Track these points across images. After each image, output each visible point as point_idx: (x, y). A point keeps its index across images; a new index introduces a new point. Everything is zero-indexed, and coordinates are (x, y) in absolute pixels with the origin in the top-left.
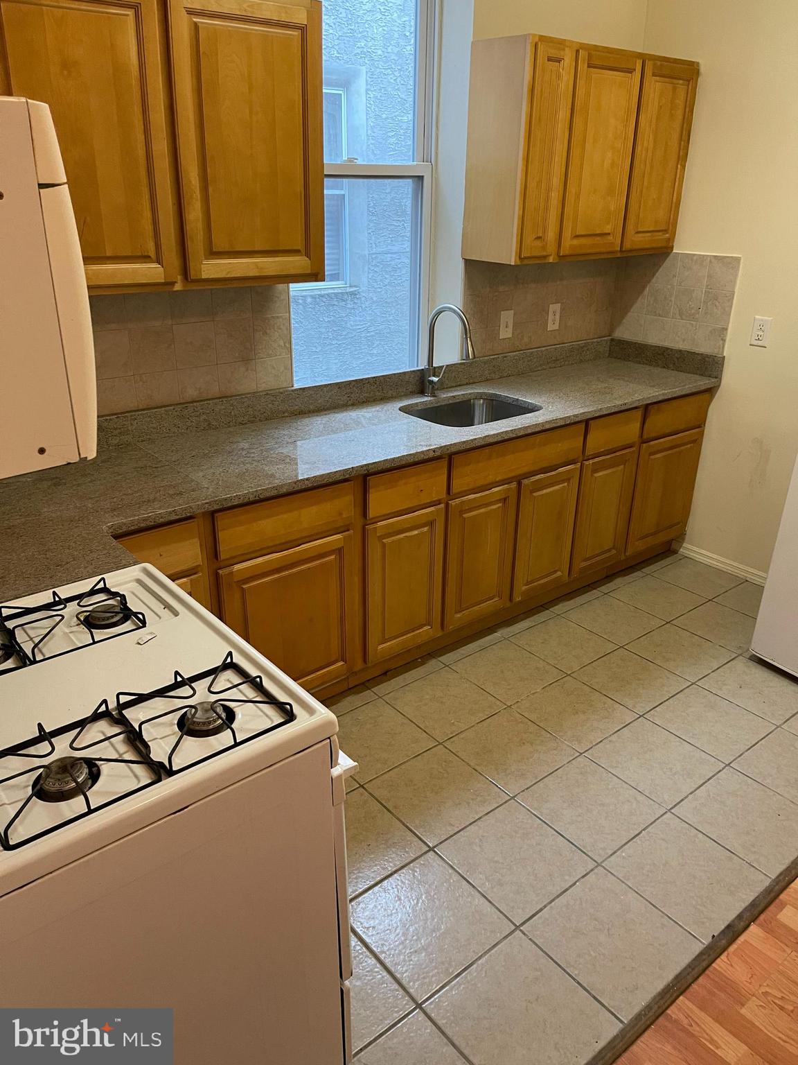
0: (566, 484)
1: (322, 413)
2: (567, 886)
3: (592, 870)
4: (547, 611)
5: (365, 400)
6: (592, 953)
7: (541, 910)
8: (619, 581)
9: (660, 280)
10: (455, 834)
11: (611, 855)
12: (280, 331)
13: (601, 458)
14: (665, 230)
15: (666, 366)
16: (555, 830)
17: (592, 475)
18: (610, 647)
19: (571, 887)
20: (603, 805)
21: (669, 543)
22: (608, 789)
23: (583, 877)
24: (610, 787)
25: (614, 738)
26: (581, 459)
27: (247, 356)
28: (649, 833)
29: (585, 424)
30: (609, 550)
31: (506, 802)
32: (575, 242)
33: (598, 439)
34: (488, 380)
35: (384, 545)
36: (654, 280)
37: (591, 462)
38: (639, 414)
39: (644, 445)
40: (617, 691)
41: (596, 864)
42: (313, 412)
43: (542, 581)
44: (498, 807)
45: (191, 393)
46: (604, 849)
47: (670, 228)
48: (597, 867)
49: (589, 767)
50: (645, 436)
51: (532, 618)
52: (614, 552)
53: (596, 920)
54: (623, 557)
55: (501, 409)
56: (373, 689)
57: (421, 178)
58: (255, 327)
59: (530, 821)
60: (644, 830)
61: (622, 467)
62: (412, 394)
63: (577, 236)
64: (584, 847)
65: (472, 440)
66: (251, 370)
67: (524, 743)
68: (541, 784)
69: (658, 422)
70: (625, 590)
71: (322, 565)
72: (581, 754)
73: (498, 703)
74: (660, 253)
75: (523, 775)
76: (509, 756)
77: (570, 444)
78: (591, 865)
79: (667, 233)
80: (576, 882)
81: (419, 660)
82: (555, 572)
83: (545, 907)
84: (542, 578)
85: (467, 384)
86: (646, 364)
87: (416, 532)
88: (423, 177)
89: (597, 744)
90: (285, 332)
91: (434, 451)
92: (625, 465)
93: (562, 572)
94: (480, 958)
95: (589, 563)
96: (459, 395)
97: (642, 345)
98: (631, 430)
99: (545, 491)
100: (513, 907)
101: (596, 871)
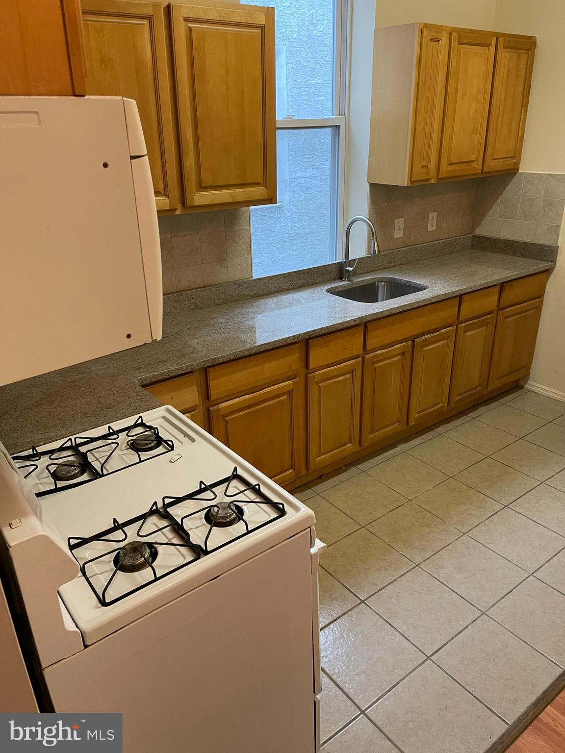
0: (446, 341)
1: (272, 296)
2: (462, 629)
3: (479, 617)
4: (432, 431)
5: (301, 285)
6: (483, 676)
7: (444, 645)
8: (482, 409)
9: (509, 192)
10: (379, 591)
11: (492, 607)
12: (243, 239)
13: (470, 322)
14: (513, 157)
15: (514, 254)
16: (450, 588)
17: (464, 334)
18: (480, 457)
19: (464, 629)
20: (482, 570)
21: (518, 381)
22: (486, 559)
23: (473, 622)
24: (487, 557)
25: (486, 522)
26: (456, 323)
27: (221, 258)
28: (518, 591)
29: (460, 298)
30: (476, 387)
31: (412, 569)
32: (450, 168)
33: (468, 309)
34: (386, 268)
35: (320, 387)
36: (504, 193)
37: (463, 325)
38: (497, 289)
39: (501, 311)
40: (487, 489)
41: (482, 613)
42: (267, 295)
43: (429, 411)
44: (407, 572)
45: (184, 284)
46: (487, 602)
47: (516, 155)
48: (482, 615)
49: (471, 542)
50: (501, 306)
51: (421, 437)
52: (479, 388)
53: (484, 652)
54: (485, 392)
55: (398, 289)
56: (312, 488)
57: (338, 127)
58: (227, 237)
59: (431, 582)
60: (514, 588)
61: (484, 328)
62: (334, 280)
63: (451, 164)
64: (472, 600)
65: (381, 312)
66: (224, 267)
67: (423, 526)
68: (437, 556)
69: (511, 295)
70: (487, 416)
71: (278, 402)
72: (465, 534)
73: (402, 498)
74: (510, 173)
75: (424, 549)
76: (413, 536)
77: (449, 313)
78: (478, 613)
79: (515, 159)
80: (468, 625)
81: (344, 468)
82: (438, 404)
83: (447, 643)
84: (429, 408)
85: (372, 271)
86: (499, 253)
87: (342, 378)
88: (339, 126)
89: (476, 526)
90: (247, 240)
91: (355, 321)
92: (487, 326)
93: (443, 404)
94: (403, 679)
95: (461, 397)
96: (367, 280)
97: (496, 239)
98: (491, 301)
99: (431, 347)
100: (424, 643)
101: (481, 617)
